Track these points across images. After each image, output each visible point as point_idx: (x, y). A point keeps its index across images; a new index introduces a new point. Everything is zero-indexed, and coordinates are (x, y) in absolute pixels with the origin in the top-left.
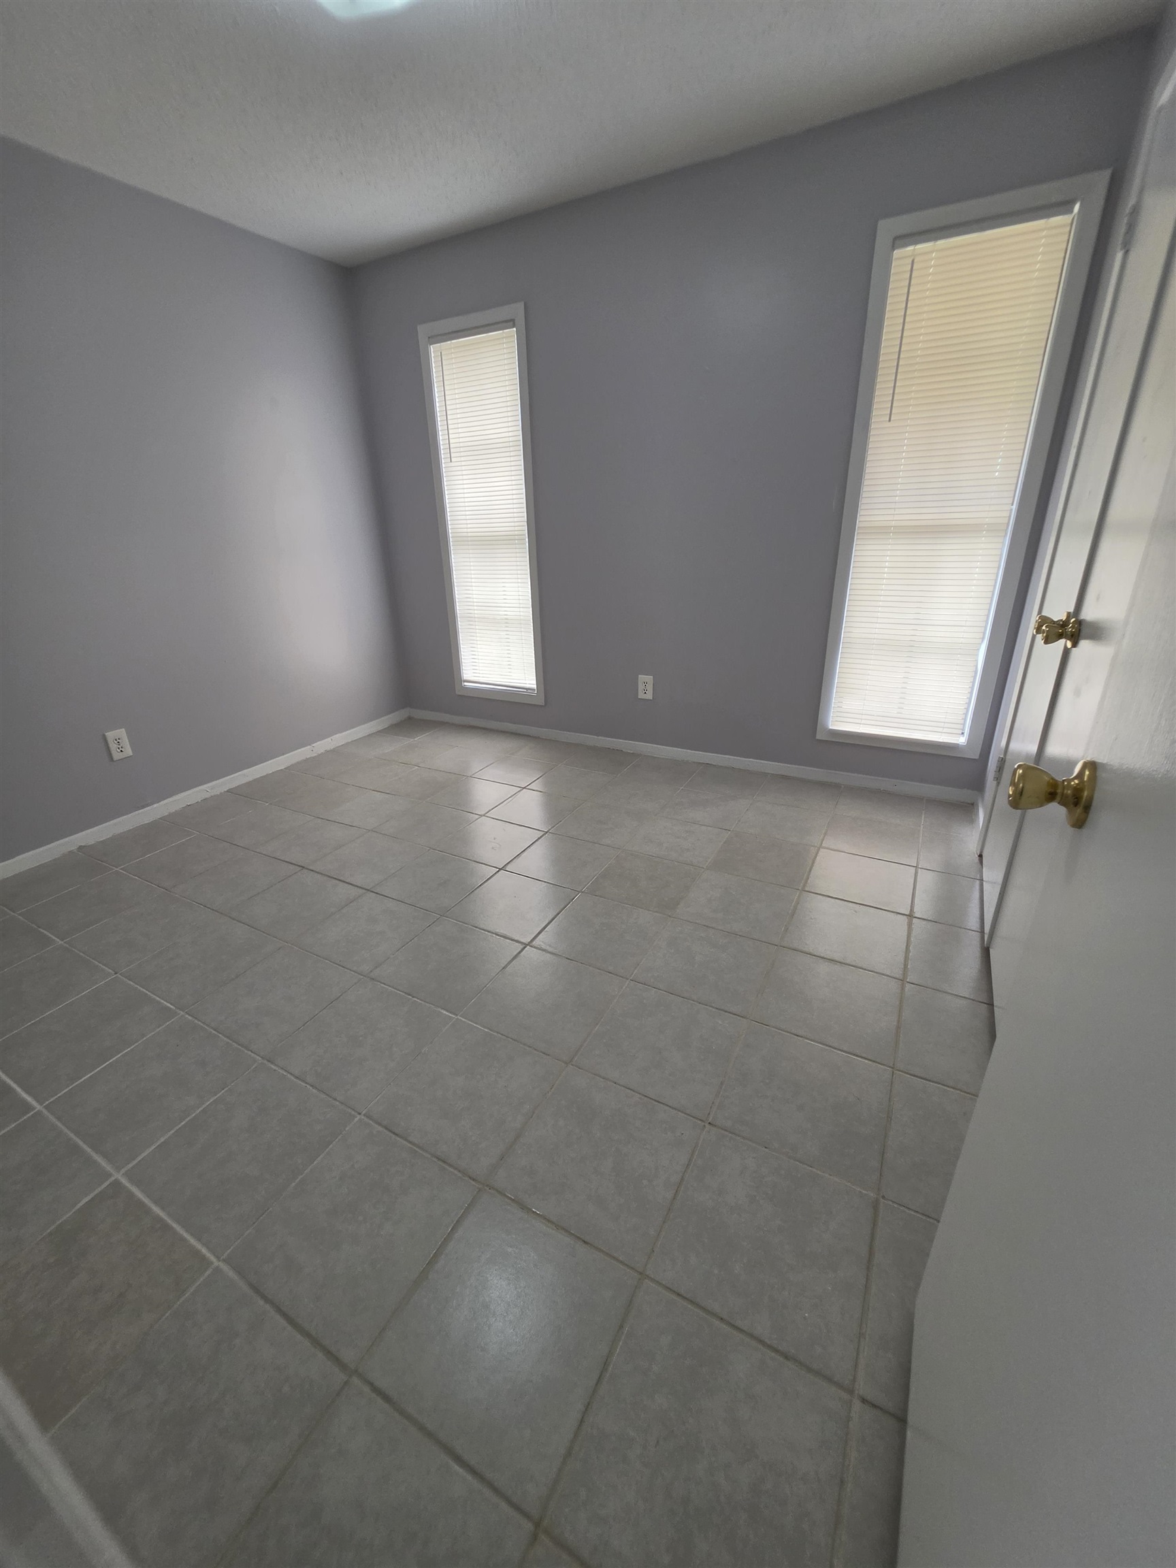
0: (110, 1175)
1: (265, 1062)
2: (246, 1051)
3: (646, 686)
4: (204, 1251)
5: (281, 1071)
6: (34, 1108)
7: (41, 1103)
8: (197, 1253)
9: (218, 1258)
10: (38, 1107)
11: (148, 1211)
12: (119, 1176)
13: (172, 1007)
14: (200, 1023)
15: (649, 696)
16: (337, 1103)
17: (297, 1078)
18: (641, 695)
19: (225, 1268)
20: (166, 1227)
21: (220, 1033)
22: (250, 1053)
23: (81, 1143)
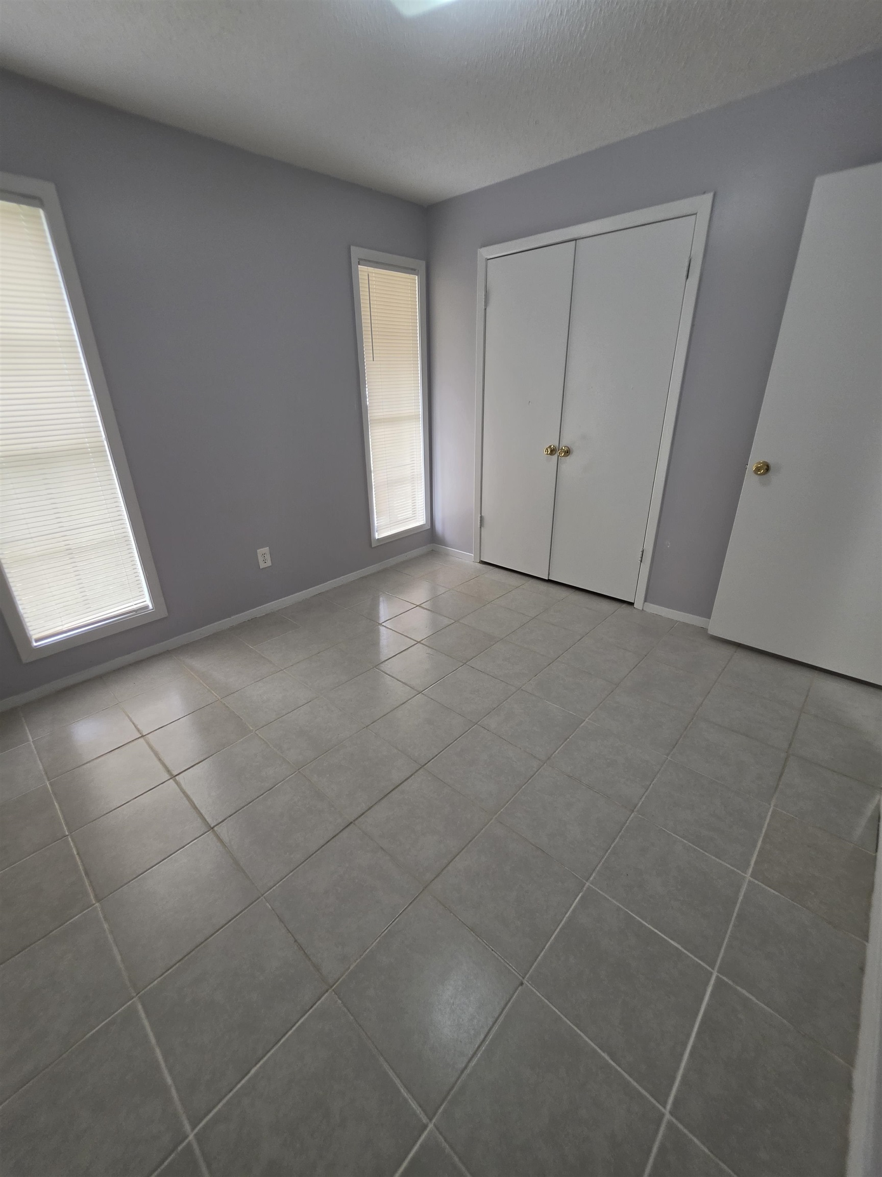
0: (750, 881)
1: (636, 809)
2: (627, 824)
3: (264, 557)
4: (770, 813)
5: (643, 799)
6: (717, 977)
7: (711, 974)
8: (772, 816)
9: (770, 807)
10: (715, 974)
11: (762, 848)
12: (748, 876)
13: (580, 895)
14: (599, 866)
15: (269, 563)
16: (662, 768)
17: (647, 790)
18: (262, 565)
19: (772, 804)
20: (766, 835)
21: (610, 846)
22: (628, 822)
23: (735, 915)
